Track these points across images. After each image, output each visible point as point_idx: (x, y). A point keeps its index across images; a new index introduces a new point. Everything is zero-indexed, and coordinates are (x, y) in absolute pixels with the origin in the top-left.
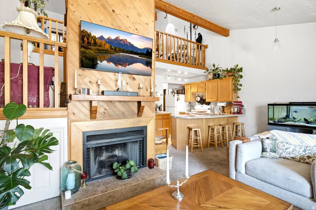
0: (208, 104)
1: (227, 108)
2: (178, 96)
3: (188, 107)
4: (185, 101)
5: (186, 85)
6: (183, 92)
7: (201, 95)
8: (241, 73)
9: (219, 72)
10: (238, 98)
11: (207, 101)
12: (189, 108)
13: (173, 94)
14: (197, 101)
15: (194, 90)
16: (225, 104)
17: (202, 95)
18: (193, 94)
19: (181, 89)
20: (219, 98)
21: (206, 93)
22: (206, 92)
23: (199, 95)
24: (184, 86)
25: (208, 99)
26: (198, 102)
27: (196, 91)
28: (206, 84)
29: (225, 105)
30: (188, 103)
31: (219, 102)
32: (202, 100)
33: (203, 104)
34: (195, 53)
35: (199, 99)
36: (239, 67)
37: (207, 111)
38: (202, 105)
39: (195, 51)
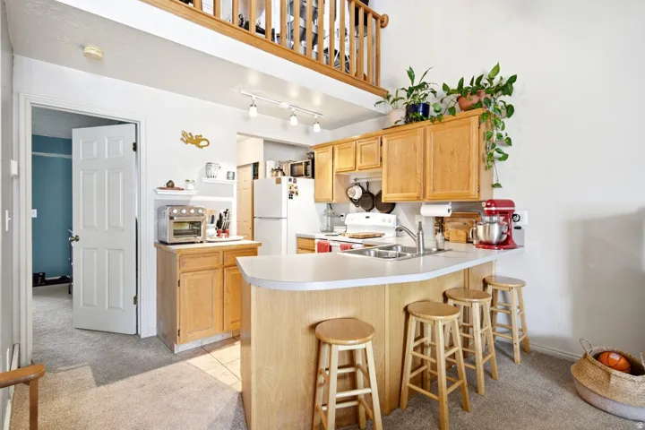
0: (389, 208)
1: (456, 223)
2: (292, 183)
3: (325, 217)
4: (317, 201)
5: (318, 147)
6: (310, 172)
7: (366, 181)
8: (507, 99)
9: (430, 99)
10: (496, 190)
11: (386, 198)
12: (327, 220)
13: (276, 175)
14: (351, 199)
15: (343, 163)
16: (449, 210)
17: (369, 180)
18: (340, 176)
19: (303, 162)
20: (429, 188)
21: (381, 173)
22: (384, 169)
23: (358, 181)
24: (312, 150)
25: (388, 193)
26: (356, 202)
27: (351, 165)
28: (381, 143)
29: (449, 215)
30: (324, 206)
31: (427, 204)
32: (369, 198)
33: (372, 209)
34: (347, 44)
35: (358, 193)
36: (505, 74)
37: (384, 234)
38: (367, 211)
39: (348, 37)
